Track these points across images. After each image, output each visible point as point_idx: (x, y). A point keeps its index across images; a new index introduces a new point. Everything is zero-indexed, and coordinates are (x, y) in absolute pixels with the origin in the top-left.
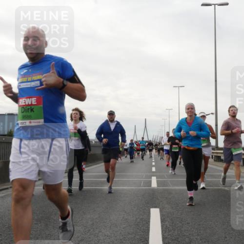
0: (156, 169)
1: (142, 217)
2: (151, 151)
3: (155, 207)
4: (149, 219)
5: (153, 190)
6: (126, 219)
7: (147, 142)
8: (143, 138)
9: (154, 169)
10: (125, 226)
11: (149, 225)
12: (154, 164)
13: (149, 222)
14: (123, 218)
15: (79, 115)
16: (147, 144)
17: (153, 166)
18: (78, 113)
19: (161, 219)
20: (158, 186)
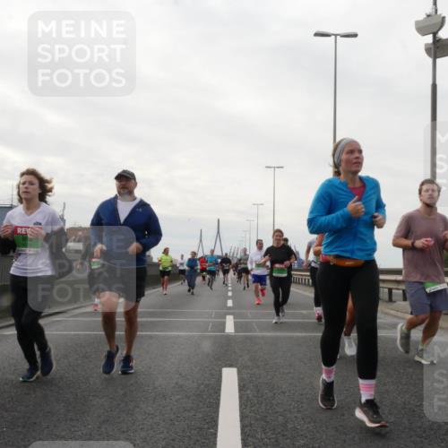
0: (233, 303)
1: (207, 382)
2: (226, 272)
3: (231, 366)
4: (220, 386)
5: (228, 337)
6: (181, 386)
7: (219, 257)
8: (212, 251)
9: (230, 303)
10: (178, 397)
11: (219, 396)
12: (230, 294)
13: (220, 390)
14: (177, 383)
15: (37, 186)
16: (219, 260)
17: (230, 298)
18: (36, 182)
19: (239, 385)
20: (236, 330)
